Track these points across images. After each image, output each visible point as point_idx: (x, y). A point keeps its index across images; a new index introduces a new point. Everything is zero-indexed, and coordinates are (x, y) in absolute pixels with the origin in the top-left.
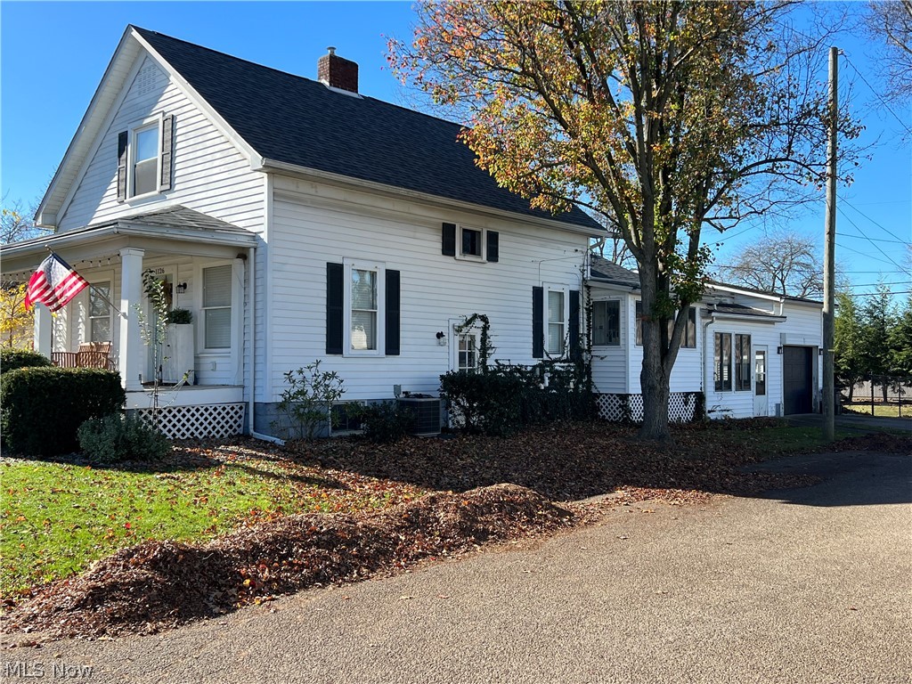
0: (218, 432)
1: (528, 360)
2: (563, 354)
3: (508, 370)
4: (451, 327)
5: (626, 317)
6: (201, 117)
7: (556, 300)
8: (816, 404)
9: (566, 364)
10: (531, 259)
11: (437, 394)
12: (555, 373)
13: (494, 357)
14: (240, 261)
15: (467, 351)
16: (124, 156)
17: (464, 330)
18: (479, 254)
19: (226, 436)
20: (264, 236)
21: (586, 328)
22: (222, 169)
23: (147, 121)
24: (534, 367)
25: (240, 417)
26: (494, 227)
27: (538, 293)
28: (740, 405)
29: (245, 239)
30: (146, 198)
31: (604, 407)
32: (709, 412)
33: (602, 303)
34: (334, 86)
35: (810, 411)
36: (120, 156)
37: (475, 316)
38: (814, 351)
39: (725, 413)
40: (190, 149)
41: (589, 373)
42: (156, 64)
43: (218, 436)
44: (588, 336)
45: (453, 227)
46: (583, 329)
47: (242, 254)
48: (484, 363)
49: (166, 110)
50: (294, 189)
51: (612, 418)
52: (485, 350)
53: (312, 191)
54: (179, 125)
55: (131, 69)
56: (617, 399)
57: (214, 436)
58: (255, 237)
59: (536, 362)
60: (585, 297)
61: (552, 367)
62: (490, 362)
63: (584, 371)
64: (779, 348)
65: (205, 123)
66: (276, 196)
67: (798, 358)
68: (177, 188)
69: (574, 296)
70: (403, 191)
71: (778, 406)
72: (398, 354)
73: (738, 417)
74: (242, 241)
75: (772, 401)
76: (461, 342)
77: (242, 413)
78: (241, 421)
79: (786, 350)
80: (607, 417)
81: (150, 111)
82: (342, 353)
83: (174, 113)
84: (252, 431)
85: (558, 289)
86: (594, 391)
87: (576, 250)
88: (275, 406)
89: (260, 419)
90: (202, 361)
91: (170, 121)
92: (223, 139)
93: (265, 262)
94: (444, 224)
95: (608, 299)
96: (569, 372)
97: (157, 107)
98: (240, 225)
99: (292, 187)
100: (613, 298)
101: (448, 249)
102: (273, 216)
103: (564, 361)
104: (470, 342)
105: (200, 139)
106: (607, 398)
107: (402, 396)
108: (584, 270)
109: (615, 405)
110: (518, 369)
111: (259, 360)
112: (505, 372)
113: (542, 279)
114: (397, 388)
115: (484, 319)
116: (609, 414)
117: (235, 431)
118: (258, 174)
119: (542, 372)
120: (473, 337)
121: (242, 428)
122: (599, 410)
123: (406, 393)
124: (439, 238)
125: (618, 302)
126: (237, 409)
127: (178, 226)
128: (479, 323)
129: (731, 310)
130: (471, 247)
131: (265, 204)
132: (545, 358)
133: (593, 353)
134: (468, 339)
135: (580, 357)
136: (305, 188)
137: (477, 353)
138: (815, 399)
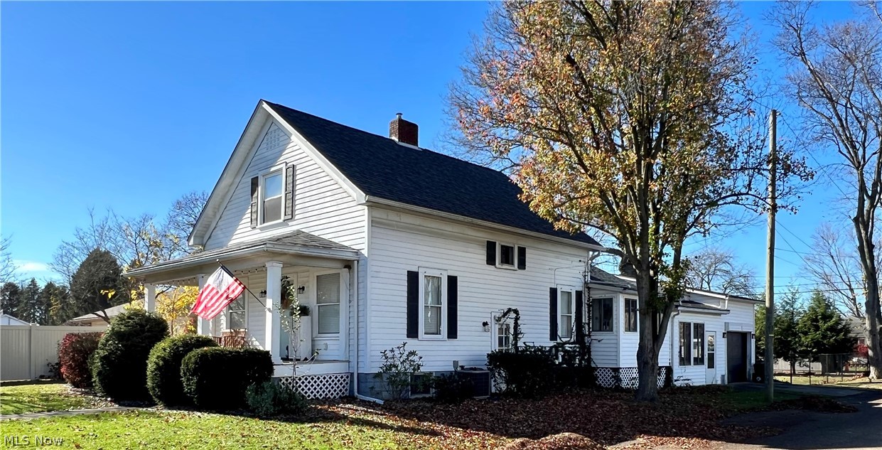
0: (332, 394)
1: (548, 343)
2: (571, 338)
3: (533, 350)
4: (493, 318)
5: (618, 310)
6: (316, 166)
7: (566, 297)
8: (749, 375)
9: (573, 346)
10: (548, 267)
11: (485, 368)
12: (566, 352)
13: (523, 340)
14: (347, 270)
15: (504, 335)
16: (255, 195)
17: (503, 320)
18: (512, 264)
19: (337, 397)
20: (365, 252)
21: (587, 318)
22: (332, 203)
23: (273, 169)
24: (551, 348)
25: (347, 383)
26: (523, 243)
27: (553, 292)
28: (696, 376)
29: (351, 254)
30: (273, 225)
31: (601, 377)
32: (676, 381)
33: (599, 300)
34: (402, 141)
35: (745, 380)
36: (252, 195)
37: (509, 310)
38: (748, 336)
39: (686, 382)
40: (307, 189)
41: (589, 352)
42: (280, 128)
43: (332, 397)
44: (589, 324)
45: (494, 244)
46: (585, 319)
47: (348, 265)
48: (516, 343)
49: (287, 161)
50: (385, 217)
51: (607, 385)
52: (516, 334)
53: (398, 219)
54: (298, 172)
55: (261, 131)
56: (611, 371)
57: (329, 397)
58: (357, 252)
59: (552, 344)
60: (587, 295)
61: (563, 348)
62: (520, 344)
63: (585, 350)
64: (724, 334)
65: (319, 170)
66: (373, 223)
67: (737, 340)
68: (297, 217)
69: (579, 294)
70: (461, 218)
71: (723, 376)
72: (456, 338)
73: (695, 384)
74: (349, 256)
75: (719, 373)
76: (500, 330)
77: (348, 380)
78: (347, 387)
79: (729, 335)
80: (603, 385)
81: (276, 161)
82: (417, 337)
83: (294, 163)
84: (356, 394)
85: (567, 289)
86: (593, 365)
87: (580, 261)
88: (372, 376)
89: (362, 385)
90: (317, 343)
91: (292, 169)
92: (332, 182)
93: (366, 271)
94: (488, 241)
95: (603, 297)
96: (575, 351)
97: (281, 159)
98: (346, 244)
99: (384, 216)
100: (608, 296)
101: (491, 260)
102: (371, 236)
103: (572, 343)
104: (506, 329)
105: (314, 182)
106: (602, 370)
107: (459, 369)
108: (585, 276)
109: (609, 376)
110: (541, 349)
111: (361, 342)
112: (531, 352)
113: (557, 282)
114: (455, 363)
115: (516, 312)
116: (605, 383)
117: (343, 393)
118: (360, 207)
119: (557, 351)
120: (508, 325)
121: (348, 391)
122: (597, 380)
123: (462, 367)
124: (485, 253)
125: (611, 300)
126: (344, 377)
127: (307, 246)
128: (513, 315)
129: (690, 305)
130: (507, 259)
131: (366, 229)
132: (559, 341)
133: (592, 337)
134: (504, 327)
135: (583, 340)
136: (393, 216)
137: (511, 337)
138: (749, 372)
